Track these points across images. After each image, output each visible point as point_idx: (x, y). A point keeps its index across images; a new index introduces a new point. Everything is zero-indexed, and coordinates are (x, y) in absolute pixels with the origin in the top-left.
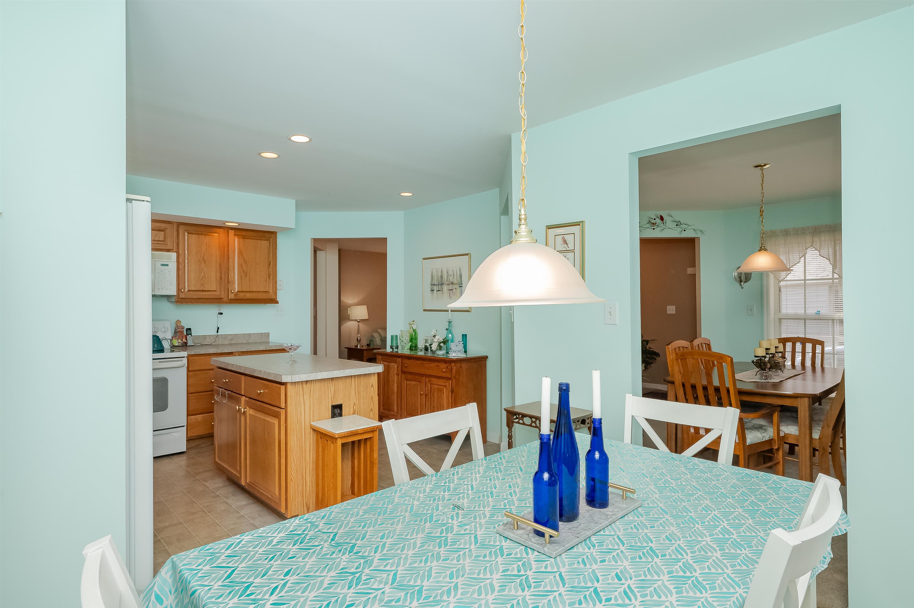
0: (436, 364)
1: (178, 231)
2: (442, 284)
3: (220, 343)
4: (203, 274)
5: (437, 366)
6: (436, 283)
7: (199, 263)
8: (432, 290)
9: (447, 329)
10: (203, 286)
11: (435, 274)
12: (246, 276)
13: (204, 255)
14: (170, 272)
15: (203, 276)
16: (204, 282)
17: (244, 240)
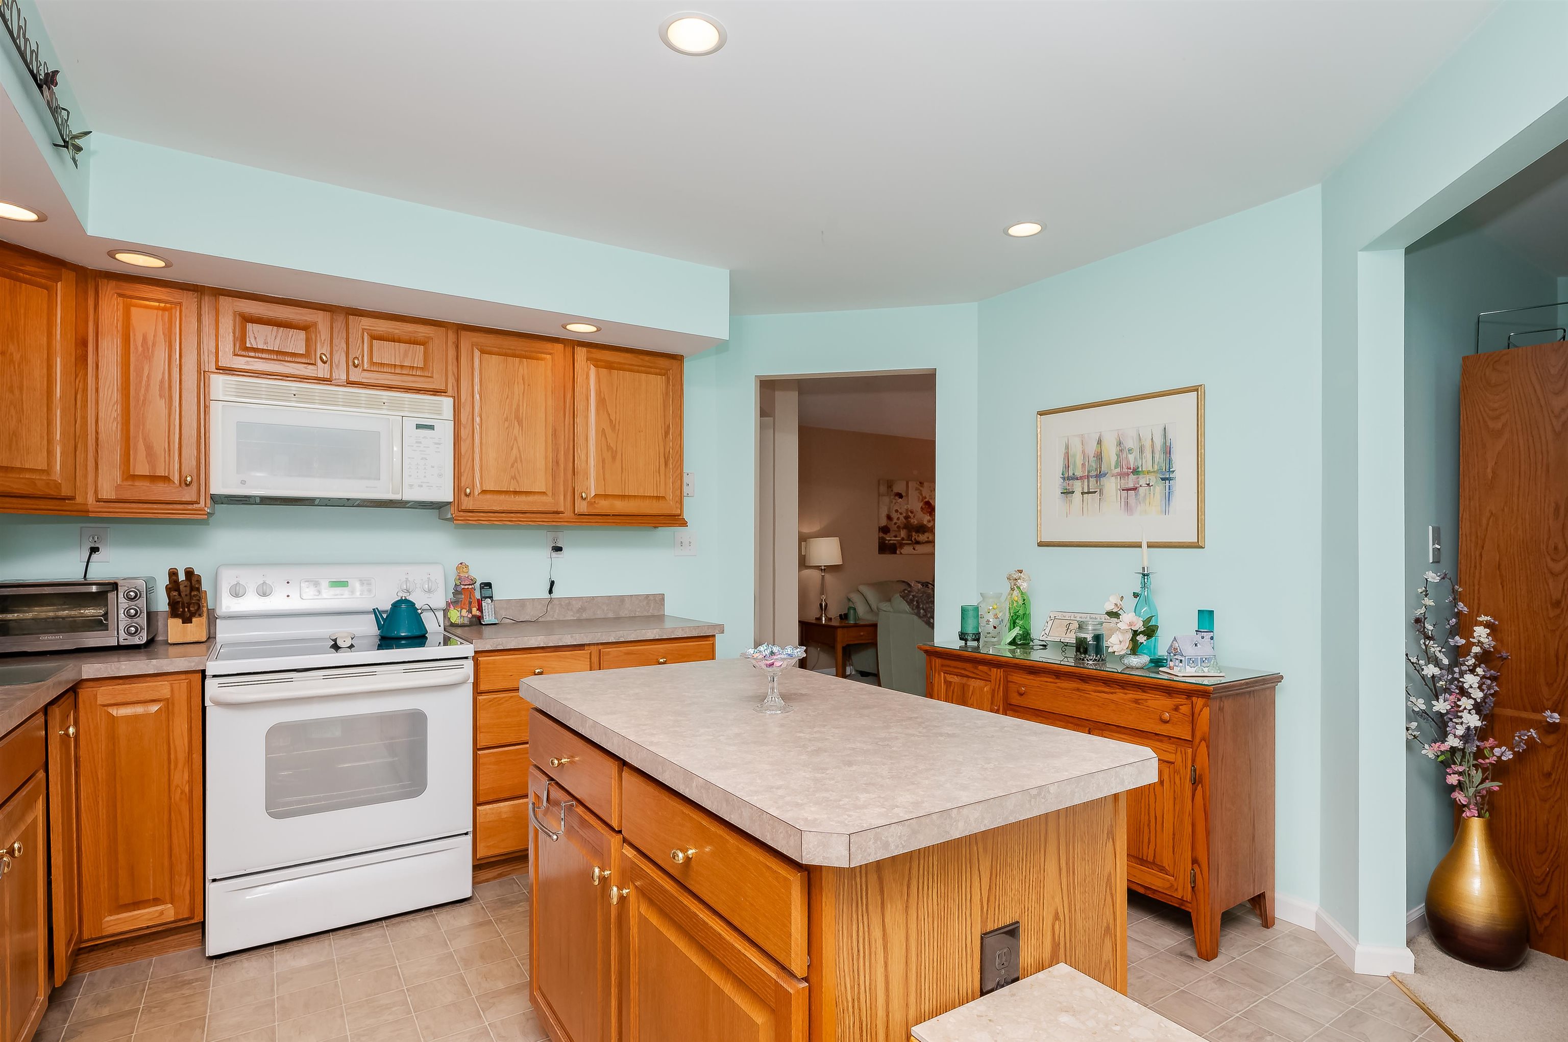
0: (1132, 695)
1: (457, 347)
2: (1100, 476)
3: (556, 617)
4: (515, 451)
5: (1136, 701)
6: (1079, 473)
7: (506, 424)
8: (1067, 493)
9: (1136, 595)
10: (517, 482)
11: (1076, 449)
12: (614, 458)
13: (518, 405)
14: (439, 444)
15: (516, 458)
16: (518, 472)
17: (610, 373)
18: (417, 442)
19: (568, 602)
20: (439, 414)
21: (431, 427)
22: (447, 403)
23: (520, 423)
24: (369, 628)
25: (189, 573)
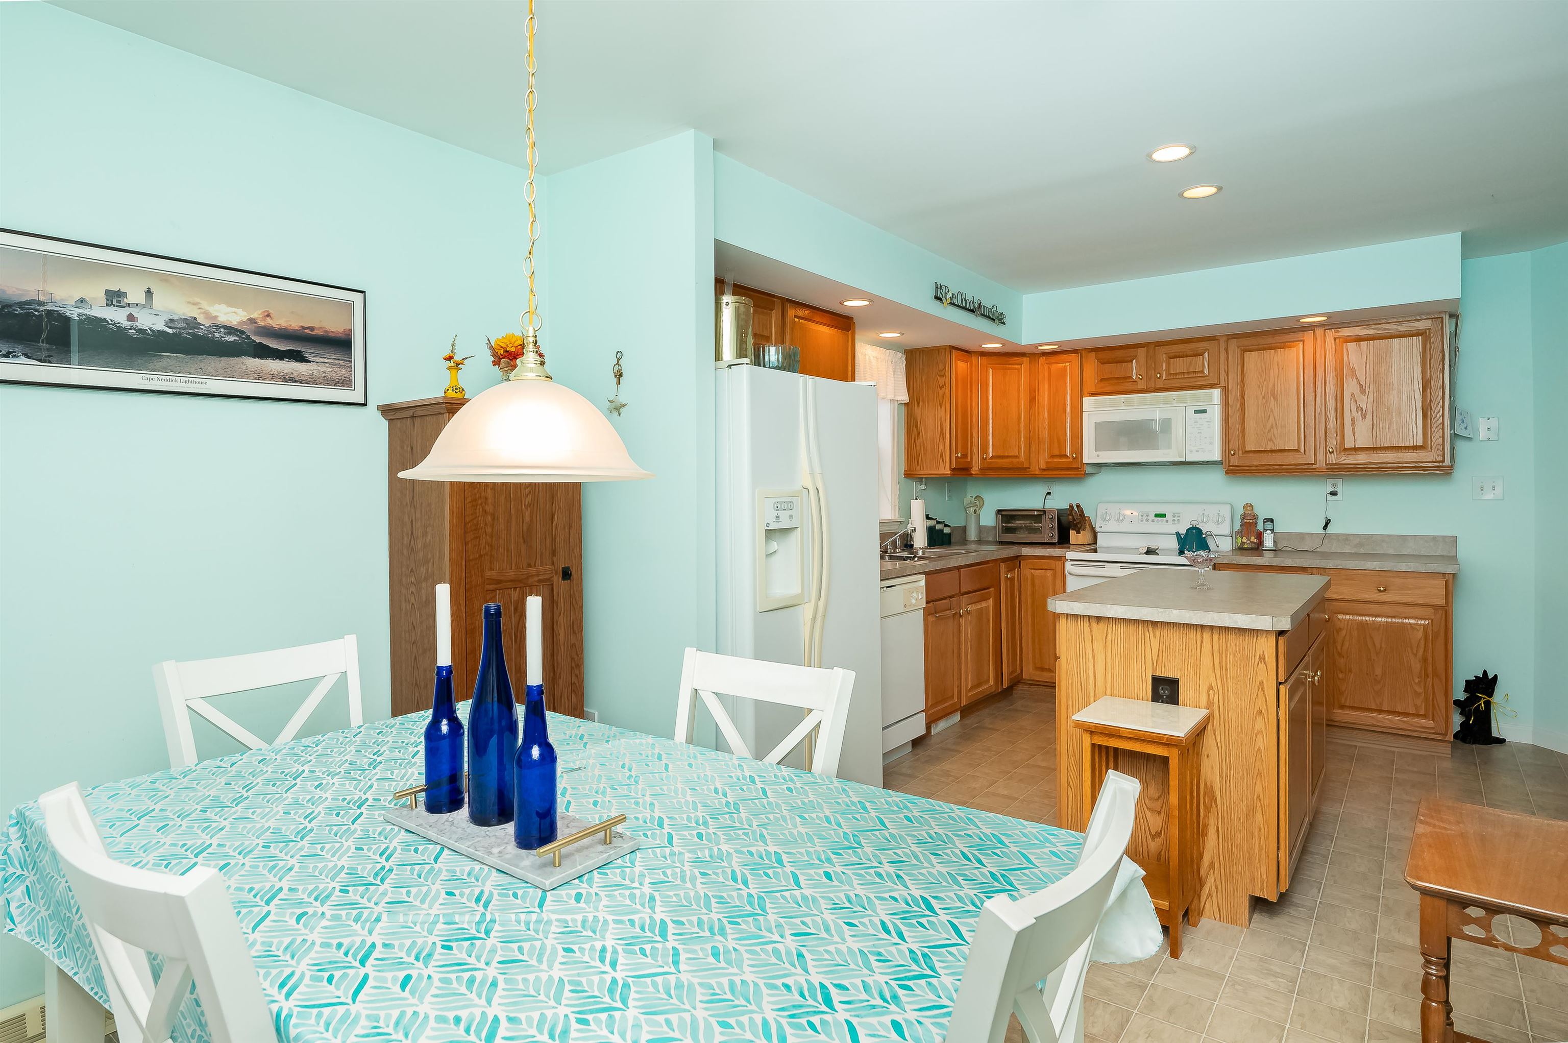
1: (1227, 351)
3: (1333, 549)
4: (1271, 418)
7: (1264, 401)
10: (1274, 443)
12: (1364, 417)
13: (1274, 385)
14: (1210, 422)
15: (1272, 425)
16: (1274, 435)
18: (1195, 422)
20: (1211, 401)
21: (1204, 411)
22: (1216, 393)
23: (1275, 399)
25: (1078, 506)
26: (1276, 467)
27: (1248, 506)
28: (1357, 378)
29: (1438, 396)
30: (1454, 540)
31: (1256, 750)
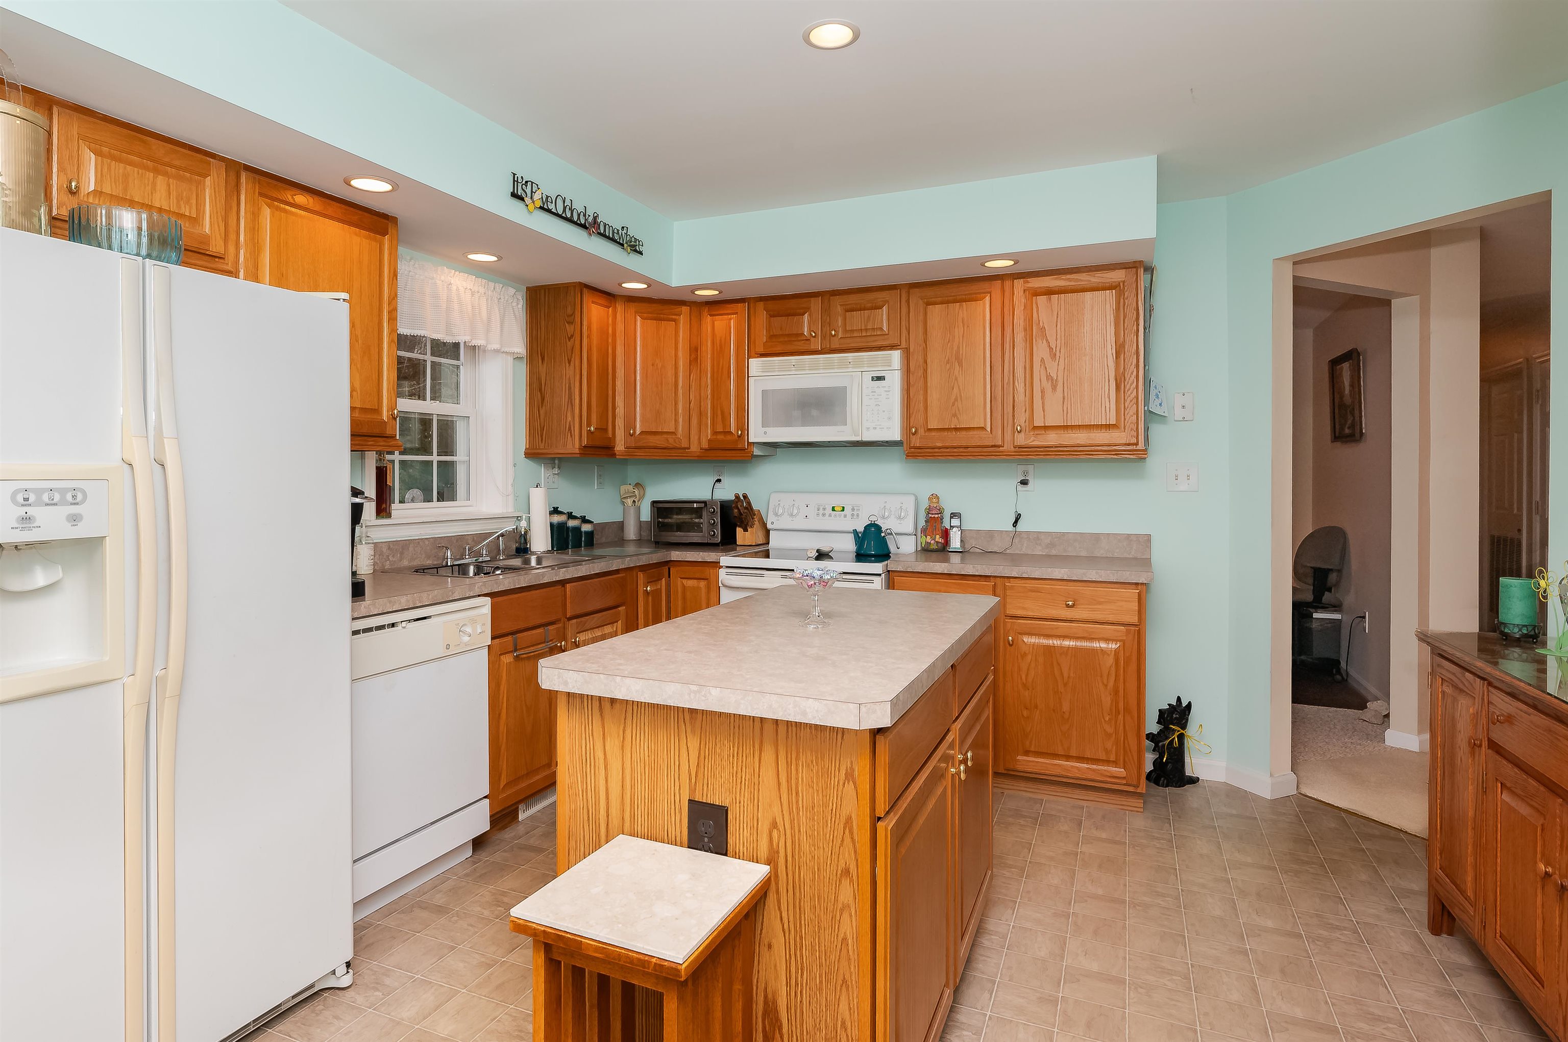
1: (908, 303)
3: (1024, 551)
4: (956, 390)
7: (948, 366)
10: (958, 419)
12: (1054, 388)
13: (958, 348)
14: (889, 391)
15: (956, 396)
16: (959, 410)
17: (1050, 299)
18: (872, 392)
19: (1037, 537)
20: (890, 366)
21: (883, 378)
22: (896, 356)
23: (960, 364)
24: (849, 545)
25: (745, 497)
26: (961, 450)
27: (934, 497)
28: (1047, 340)
29: (1132, 364)
30: (1148, 539)
31: (840, 939)
